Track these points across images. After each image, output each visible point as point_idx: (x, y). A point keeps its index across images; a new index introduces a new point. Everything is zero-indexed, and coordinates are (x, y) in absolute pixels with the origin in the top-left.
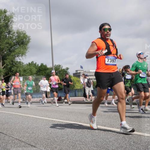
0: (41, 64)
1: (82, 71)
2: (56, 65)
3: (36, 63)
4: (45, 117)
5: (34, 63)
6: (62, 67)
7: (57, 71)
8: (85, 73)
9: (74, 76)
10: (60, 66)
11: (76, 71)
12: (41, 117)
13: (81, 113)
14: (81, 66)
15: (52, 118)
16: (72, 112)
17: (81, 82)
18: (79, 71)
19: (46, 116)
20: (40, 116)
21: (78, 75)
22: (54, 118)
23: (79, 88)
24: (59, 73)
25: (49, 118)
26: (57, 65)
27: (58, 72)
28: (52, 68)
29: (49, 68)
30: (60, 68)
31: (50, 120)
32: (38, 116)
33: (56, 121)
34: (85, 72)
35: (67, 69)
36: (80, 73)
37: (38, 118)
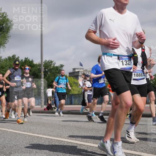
0: (25, 58)
1: (82, 70)
2: (46, 61)
3: (19, 57)
4: (27, 132)
5: (16, 57)
6: (54, 64)
7: (47, 69)
8: (85, 73)
9: (70, 77)
10: (52, 62)
11: (73, 69)
12: (23, 131)
13: (78, 127)
14: (80, 63)
15: (38, 134)
16: (65, 126)
17: (80, 85)
18: (78, 69)
19: (30, 131)
20: (21, 131)
21: (76, 74)
22: (41, 134)
23: (76, 93)
24: (50, 72)
25: (33, 133)
26: (48, 60)
27: (48, 71)
28: (41, 64)
29: (36, 65)
30: (51, 65)
31: (34, 137)
32: (18, 130)
33: (43, 138)
34: (86, 70)
35: (62, 66)
36: (78, 72)
37: (19, 134)
